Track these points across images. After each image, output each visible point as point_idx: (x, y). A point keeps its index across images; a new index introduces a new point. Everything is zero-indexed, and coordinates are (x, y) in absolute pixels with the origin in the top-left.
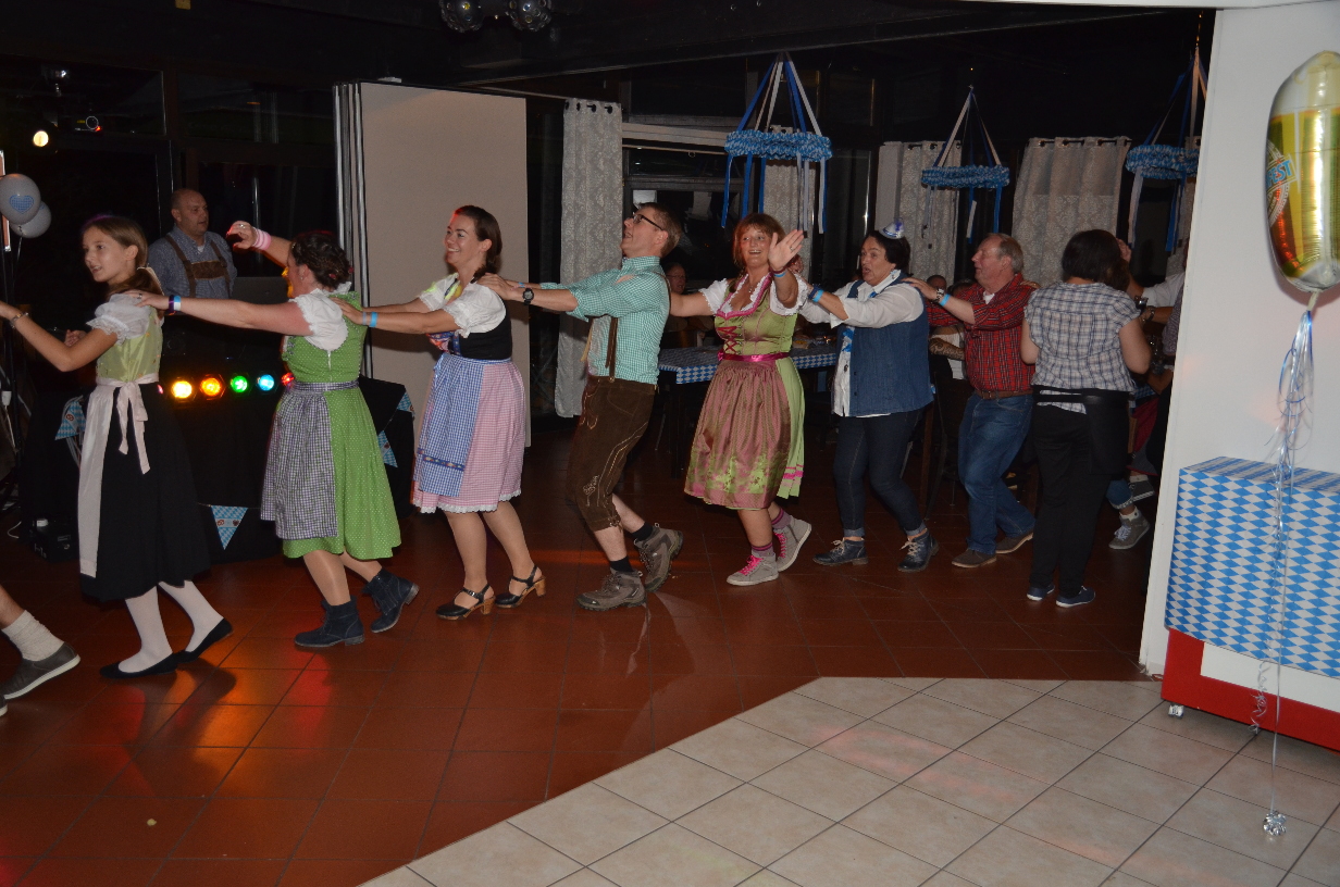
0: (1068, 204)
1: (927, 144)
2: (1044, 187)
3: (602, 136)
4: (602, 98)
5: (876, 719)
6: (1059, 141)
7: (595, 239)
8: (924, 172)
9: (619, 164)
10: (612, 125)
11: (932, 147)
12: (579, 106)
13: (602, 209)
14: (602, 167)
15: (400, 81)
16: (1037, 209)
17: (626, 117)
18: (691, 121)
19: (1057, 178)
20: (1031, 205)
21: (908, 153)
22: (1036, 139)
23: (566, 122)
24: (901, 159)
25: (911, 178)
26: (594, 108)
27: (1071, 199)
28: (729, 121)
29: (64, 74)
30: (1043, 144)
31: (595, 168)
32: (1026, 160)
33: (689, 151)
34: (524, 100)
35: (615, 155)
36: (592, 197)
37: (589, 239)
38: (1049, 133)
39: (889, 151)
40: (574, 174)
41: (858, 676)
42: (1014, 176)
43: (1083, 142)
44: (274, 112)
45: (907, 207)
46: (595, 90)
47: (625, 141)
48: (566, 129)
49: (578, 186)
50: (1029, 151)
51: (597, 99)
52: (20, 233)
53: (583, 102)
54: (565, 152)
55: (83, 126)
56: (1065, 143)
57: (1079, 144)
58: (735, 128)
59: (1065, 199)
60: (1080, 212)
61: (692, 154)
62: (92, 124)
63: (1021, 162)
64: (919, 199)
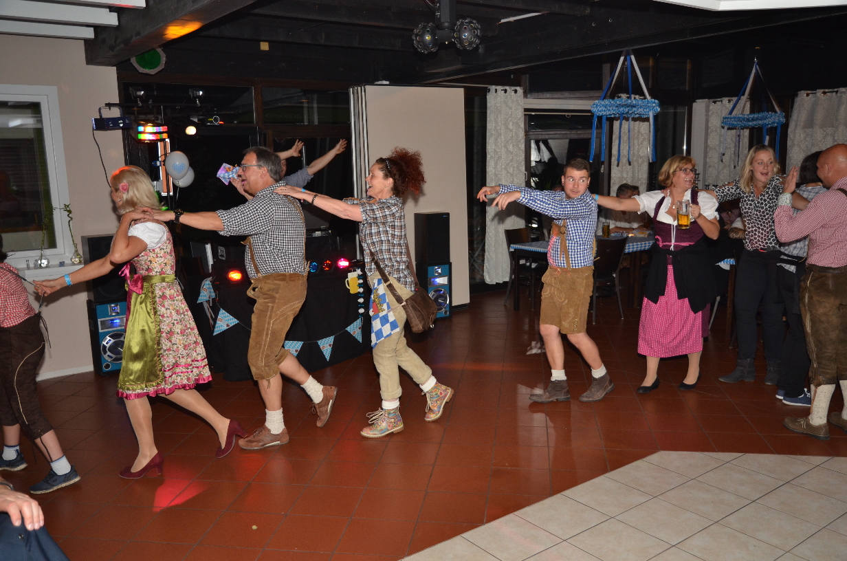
0: (827, 134)
1: (725, 100)
2: (810, 124)
3: (511, 108)
4: (511, 84)
5: (699, 479)
6: (819, 92)
7: (508, 172)
8: (724, 118)
9: (522, 125)
10: (517, 100)
11: (729, 101)
12: (496, 90)
13: (512, 153)
14: (511, 126)
15: (388, 83)
16: (805, 138)
17: (526, 94)
18: (567, 94)
19: (819, 117)
20: (800, 136)
21: (713, 106)
22: (803, 91)
23: (488, 100)
24: (707, 110)
25: (715, 122)
26: (506, 91)
27: (830, 130)
28: (592, 93)
29: (201, 93)
30: (808, 95)
31: (507, 128)
32: (796, 105)
33: (566, 114)
34: (462, 90)
35: (519, 119)
36: (505, 146)
37: (504, 172)
38: (812, 87)
39: (699, 106)
40: (494, 132)
41: (686, 451)
42: (788, 117)
43: (837, 92)
44: (315, 105)
45: (713, 140)
46: (506, 80)
47: (526, 110)
48: (488, 105)
49: (496, 140)
50: (798, 100)
51: (508, 86)
52: (178, 185)
53: (499, 88)
54: (488, 119)
55: (211, 122)
56: (825, 93)
57: (834, 93)
58: (598, 98)
59: (824, 131)
60: (836, 138)
61: (568, 116)
62: (216, 120)
63: (792, 108)
64: (721, 136)
